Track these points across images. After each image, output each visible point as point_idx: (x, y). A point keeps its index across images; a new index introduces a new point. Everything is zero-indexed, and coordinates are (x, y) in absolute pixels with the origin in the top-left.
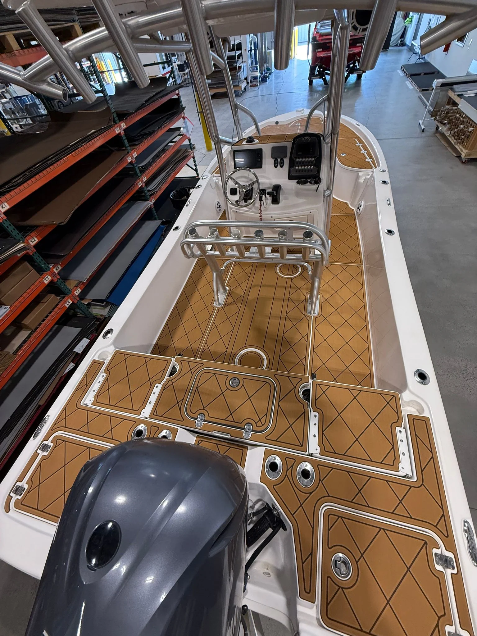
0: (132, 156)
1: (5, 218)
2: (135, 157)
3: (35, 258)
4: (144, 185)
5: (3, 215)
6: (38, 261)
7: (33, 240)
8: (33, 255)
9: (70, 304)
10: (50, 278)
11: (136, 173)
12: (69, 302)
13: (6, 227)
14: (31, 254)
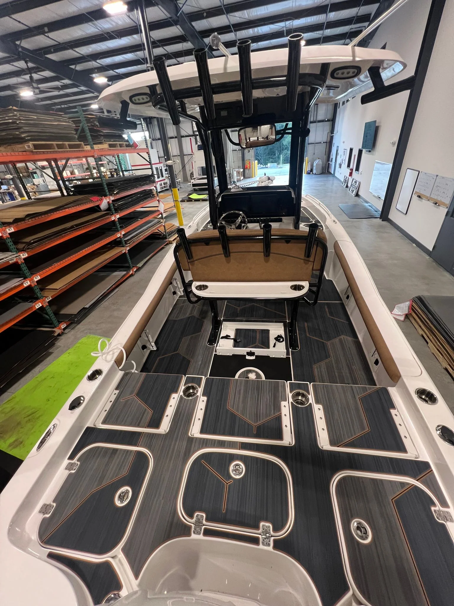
0: (116, 216)
1: (9, 236)
2: (117, 217)
3: (22, 266)
4: (122, 236)
5: (8, 235)
6: (23, 269)
7: (24, 255)
8: (21, 264)
9: (39, 306)
10: (29, 283)
11: (117, 228)
12: (39, 305)
13: (7, 242)
14: (20, 263)
